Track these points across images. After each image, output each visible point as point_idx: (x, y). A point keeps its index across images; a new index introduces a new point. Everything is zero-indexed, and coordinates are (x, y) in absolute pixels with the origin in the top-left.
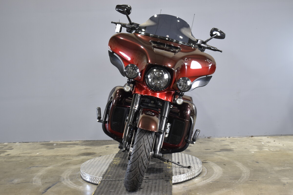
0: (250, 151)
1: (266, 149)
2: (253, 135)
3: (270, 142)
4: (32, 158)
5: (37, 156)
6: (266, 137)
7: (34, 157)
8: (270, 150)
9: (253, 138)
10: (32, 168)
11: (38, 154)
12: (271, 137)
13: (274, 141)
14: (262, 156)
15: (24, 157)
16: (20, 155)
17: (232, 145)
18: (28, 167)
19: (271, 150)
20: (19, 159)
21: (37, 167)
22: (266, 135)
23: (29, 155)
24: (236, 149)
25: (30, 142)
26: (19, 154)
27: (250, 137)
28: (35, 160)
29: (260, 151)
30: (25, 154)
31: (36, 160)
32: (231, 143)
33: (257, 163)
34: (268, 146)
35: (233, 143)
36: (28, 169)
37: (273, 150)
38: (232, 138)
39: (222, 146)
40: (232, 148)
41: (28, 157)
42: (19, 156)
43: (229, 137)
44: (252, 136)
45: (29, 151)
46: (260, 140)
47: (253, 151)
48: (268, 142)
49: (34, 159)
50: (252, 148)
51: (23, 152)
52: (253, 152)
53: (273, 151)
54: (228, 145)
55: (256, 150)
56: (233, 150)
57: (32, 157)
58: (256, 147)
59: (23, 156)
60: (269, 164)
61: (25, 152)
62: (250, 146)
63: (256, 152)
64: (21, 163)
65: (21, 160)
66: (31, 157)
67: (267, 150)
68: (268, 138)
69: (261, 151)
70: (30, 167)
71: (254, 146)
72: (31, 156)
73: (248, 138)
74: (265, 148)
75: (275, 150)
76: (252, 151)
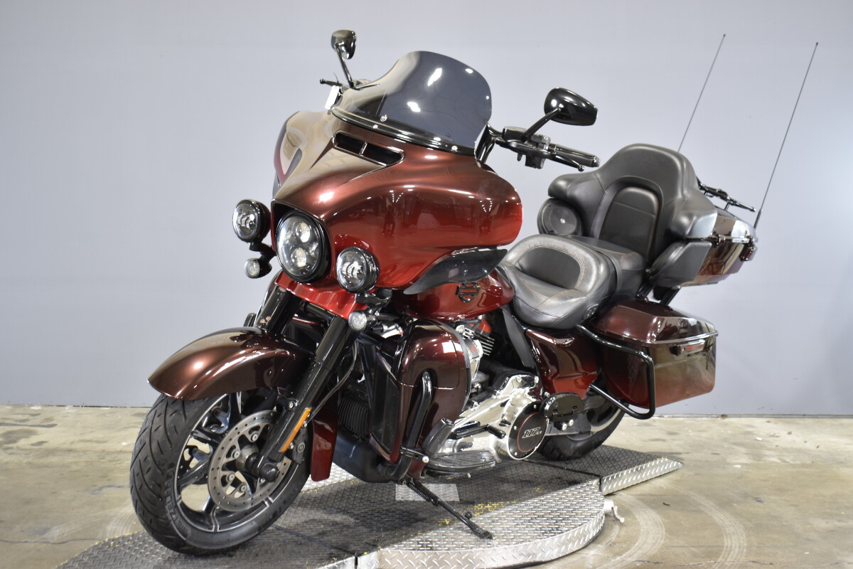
0: (728, 461)
1: (773, 456)
2: (726, 413)
3: (777, 437)
4: (108, 458)
5: (121, 452)
6: (764, 420)
7: (113, 453)
8: (785, 461)
9: (726, 420)
10: (104, 490)
11: (124, 444)
12: (777, 420)
13: (790, 433)
14: (769, 481)
15: (85, 452)
16: (73, 447)
17: (674, 440)
18: (94, 486)
19: (788, 460)
20: (69, 459)
21: (119, 487)
22: (764, 415)
23: (100, 447)
24: (688, 453)
25: (104, 405)
26: (72, 443)
27: (719, 419)
28: (114, 463)
29: (756, 462)
30: (89, 444)
31: (118, 465)
32: (671, 433)
33: (759, 504)
34: (774, 447)
35: (675, 434)
36: (93, 494)
37: (792, 462)
38: (669, 419)
39: (645, 441)
40: (677, 451)
41: (96, 452)
42: (70, 451)
43: (660, 417)
44: (724, 416)
45: (99, 435)
46: (750, 429)
47: (739, 464)
48: (772, 434)
49: (112, 461)
50: (731, 454)
51: (82, 438)
52: (739, 466)
53: (794, 466)
54: (664, 440)
55: (745, 460)
56: (680, 456)
57: (109, 453)
58: (743, 450)
59: (83, 451)
60: (793, 508)
61: (88, 437)
62: (726, 445)
63: (746, 464)
64: (74, 471)
65: (76, 463)
66: (104, 453)
67: (776, 460)
68: (768, 422)
69: (760, 462)
70: (101, 489)
71: (734, 447)
72: (103, 451)
73: (714, 421)
74: (767, 453)
75: (798, 462)
76: (736, 464)
